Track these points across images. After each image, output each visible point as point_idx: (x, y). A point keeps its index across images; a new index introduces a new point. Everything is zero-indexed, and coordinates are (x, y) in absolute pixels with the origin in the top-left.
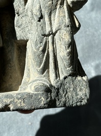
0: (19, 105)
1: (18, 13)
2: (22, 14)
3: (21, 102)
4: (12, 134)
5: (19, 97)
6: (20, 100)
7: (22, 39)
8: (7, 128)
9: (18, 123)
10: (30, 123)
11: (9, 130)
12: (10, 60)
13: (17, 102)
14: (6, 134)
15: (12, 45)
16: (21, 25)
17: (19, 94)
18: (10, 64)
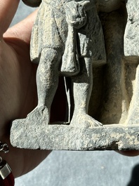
0: (131, 143)
1: (131, 20)
2: (137, 20)
3: (134, 140)
4: (79, 179)
5: (132, 132)
6: (133, 137)
7: (135, 54)
8: (72, 171)
9: (86, 166)
10: (103, 168)
11: (75, 174)
12: (115, 82)
13: (128, 138)
14: (71, 179)
15: (120, 63)
16: (134, 36)
17: (132, 128)
18: (116, 87)
